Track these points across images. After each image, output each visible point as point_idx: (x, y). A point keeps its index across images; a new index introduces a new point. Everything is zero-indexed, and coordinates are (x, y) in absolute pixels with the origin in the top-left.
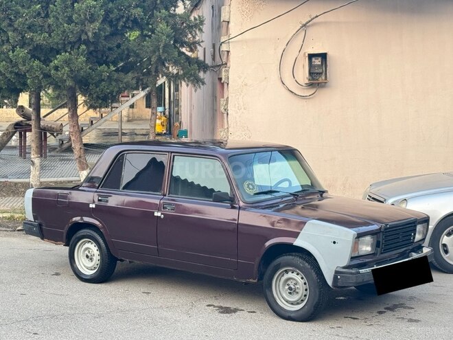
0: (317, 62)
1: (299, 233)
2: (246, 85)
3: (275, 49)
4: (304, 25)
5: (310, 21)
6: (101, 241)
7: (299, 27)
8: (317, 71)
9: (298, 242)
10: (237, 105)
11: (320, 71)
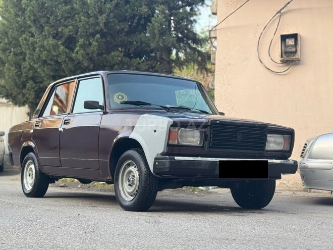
0: (290, 42)
2: (230, 64)
3: (255, 34)
4: (279, 12)
5: (283, 8)
7: (275, 14)
8: (290, 50)
9: (132, 135)
10: (222, 81)
11: (294, 50)
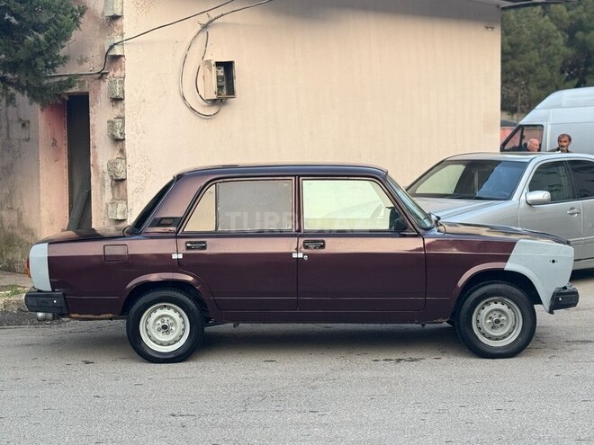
0: (219, 72)
1: (509, 256)
2: (144, 101)
4: (205, 27)
5: (212, 21)
6: (189, 302)
7: (200, 29)
8: (219, 84)
9: (510, 266)
10: (135, 128)
11: (223, 83)
